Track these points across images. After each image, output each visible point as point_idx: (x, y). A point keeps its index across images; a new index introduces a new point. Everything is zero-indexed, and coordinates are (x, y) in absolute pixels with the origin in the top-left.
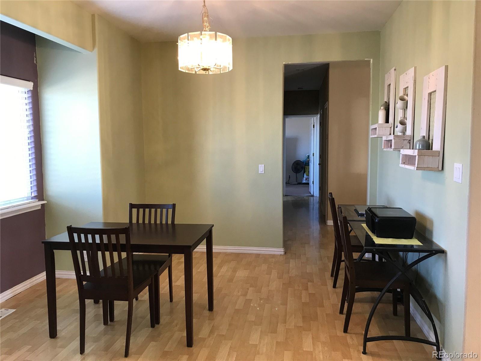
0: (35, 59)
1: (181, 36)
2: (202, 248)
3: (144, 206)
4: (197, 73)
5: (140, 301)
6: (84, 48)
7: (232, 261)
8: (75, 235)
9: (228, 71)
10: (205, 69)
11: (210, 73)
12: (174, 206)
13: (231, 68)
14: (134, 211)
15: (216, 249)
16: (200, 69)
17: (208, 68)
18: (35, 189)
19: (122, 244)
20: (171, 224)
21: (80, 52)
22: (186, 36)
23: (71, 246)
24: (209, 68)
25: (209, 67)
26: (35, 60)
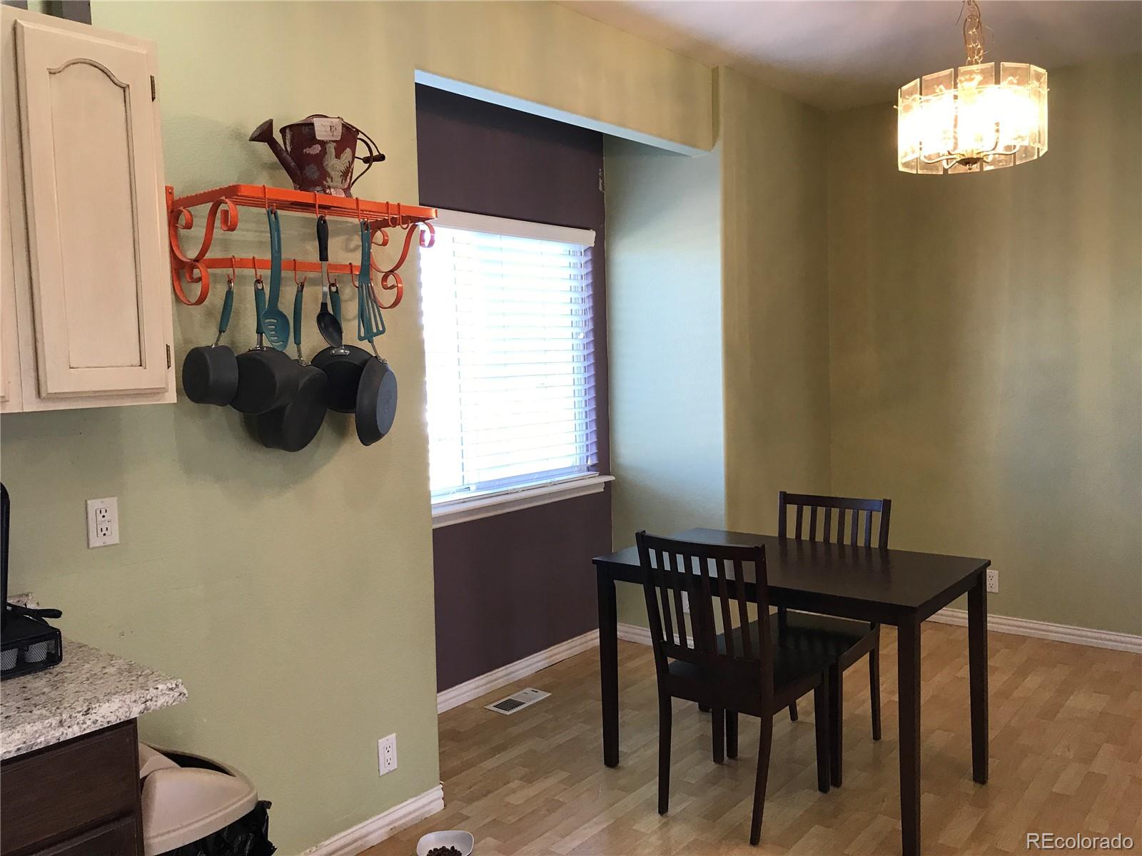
0: (601, 181)
1: (905, 88)
2: (956, 615)
3: (815, 501)
4: (950, 173)
5: (802, 723)
6: (694, 146)
7: (1059, 665)
8: (652, 553)
9: (1036, 157)
10: (967, 161)
11: (987, 168)
12: (887, 505)
13: (1044, 149)
14: (792, 509)
15: (995, 622)
16: (954, 161)
17: (975, 156)
18: (594, 449)
19: (747, 584)
20: (879, 550)
21: (686, 156)
22: (916, 84)
23: (644, 575)
24: (978, 156)
25: (979, 153)
26: (600, 185)
